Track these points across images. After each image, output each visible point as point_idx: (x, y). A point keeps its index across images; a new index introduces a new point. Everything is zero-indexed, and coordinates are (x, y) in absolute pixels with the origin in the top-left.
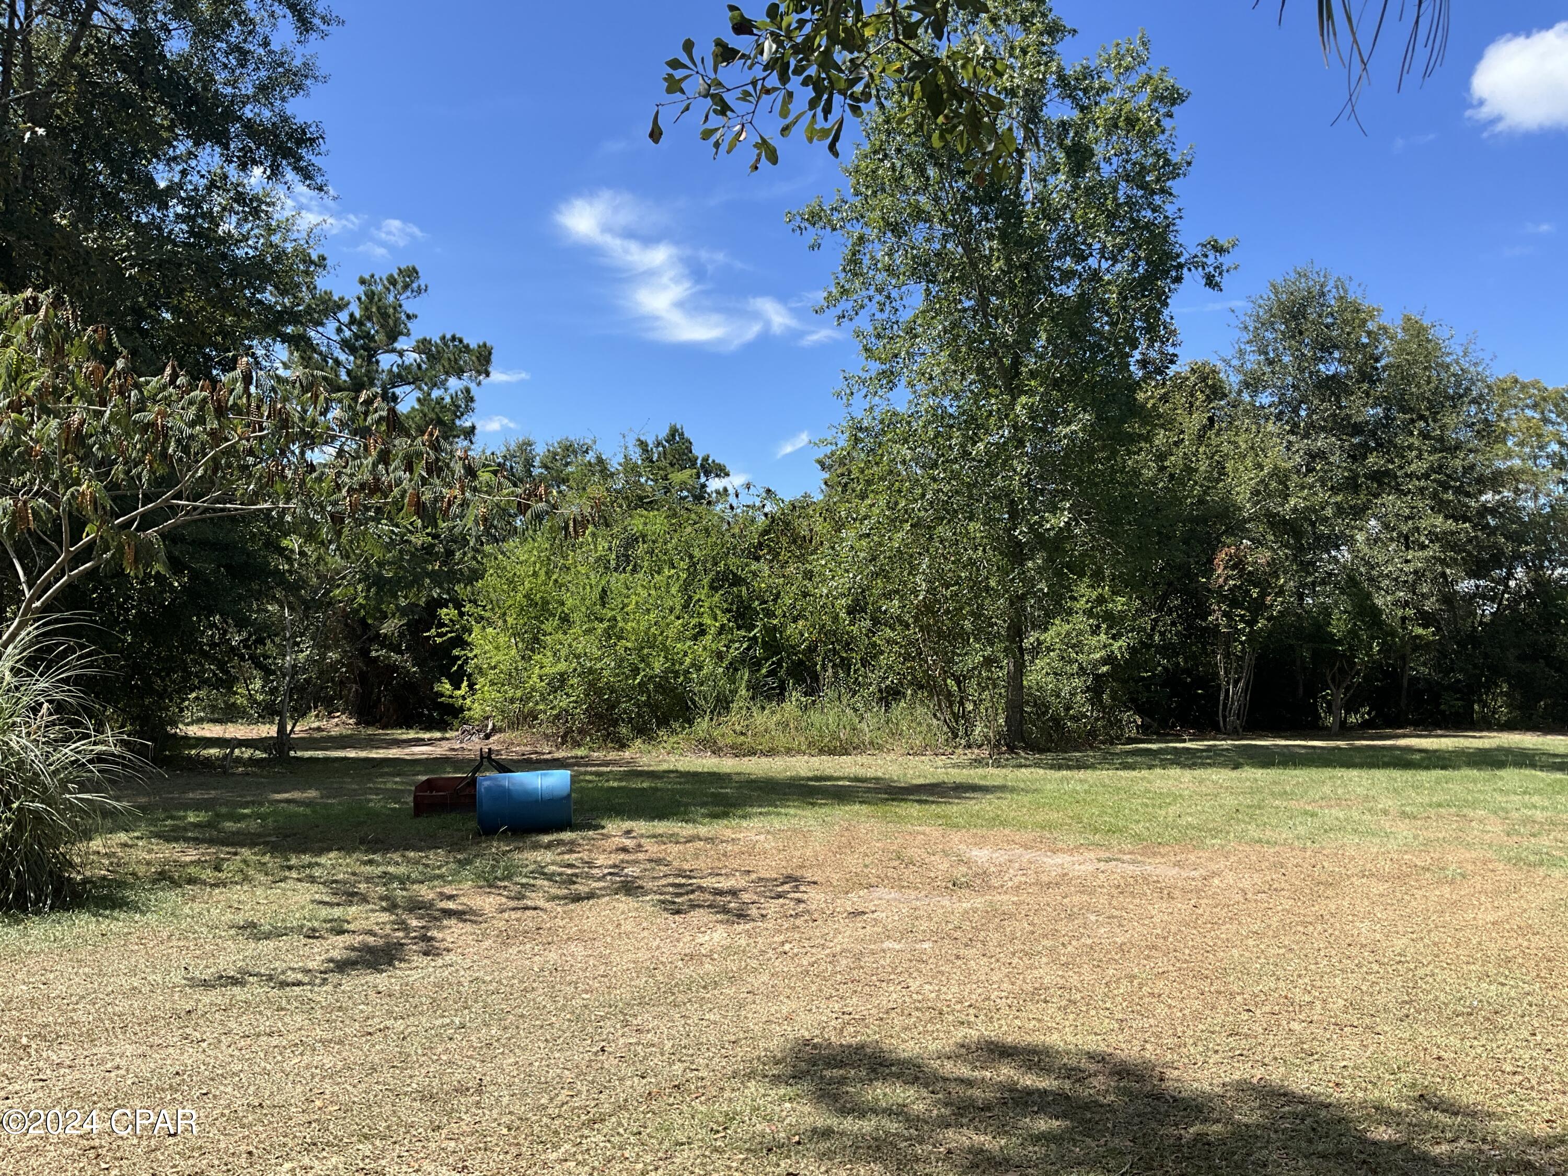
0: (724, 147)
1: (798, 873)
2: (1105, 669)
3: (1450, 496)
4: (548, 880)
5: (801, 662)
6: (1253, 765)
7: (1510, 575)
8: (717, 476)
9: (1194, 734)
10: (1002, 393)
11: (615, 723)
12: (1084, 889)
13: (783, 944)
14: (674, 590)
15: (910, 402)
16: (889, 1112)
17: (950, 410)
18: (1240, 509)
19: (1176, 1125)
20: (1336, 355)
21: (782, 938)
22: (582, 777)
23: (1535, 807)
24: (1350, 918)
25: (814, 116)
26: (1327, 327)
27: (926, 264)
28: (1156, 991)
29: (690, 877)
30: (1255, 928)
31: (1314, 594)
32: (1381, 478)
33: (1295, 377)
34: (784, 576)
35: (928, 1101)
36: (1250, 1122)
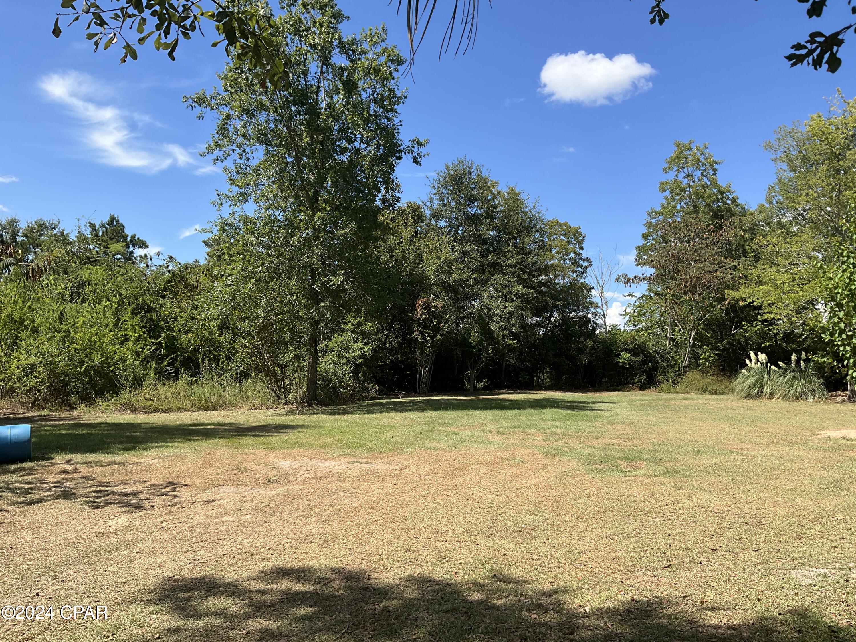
0: (101, 46)
1: (175, 481)
2: (360, 361)
3: (525, 276)
4: (11, 492)
5: (189, 358)
6: (431, 410)
7: (551, 316)
8: (140, 247)
9: (405, 394)
10: (307, 210)
11: (68, 394)
12: (341, 479)
13: (162, 522)
14: (108, 315)
15: (255, 211)
16: (215, 614)
17: (279, 218)
18: (429, 279)
19: (374, 603)
20: (476, 204)
21: (162, 519)
22: (42, 428)
23: (557, 427)
24: (469, 486)
25: (160, 34)
26: (472, 190)
27: (266, 135)
28: (371, 531)
29: (107, 487)
30: (423, 494)
31: (463, 323)
32: (495, 267)
33: (456, 214)
34: (180, 307)
35: (239, 605)
36: (412, 597)
